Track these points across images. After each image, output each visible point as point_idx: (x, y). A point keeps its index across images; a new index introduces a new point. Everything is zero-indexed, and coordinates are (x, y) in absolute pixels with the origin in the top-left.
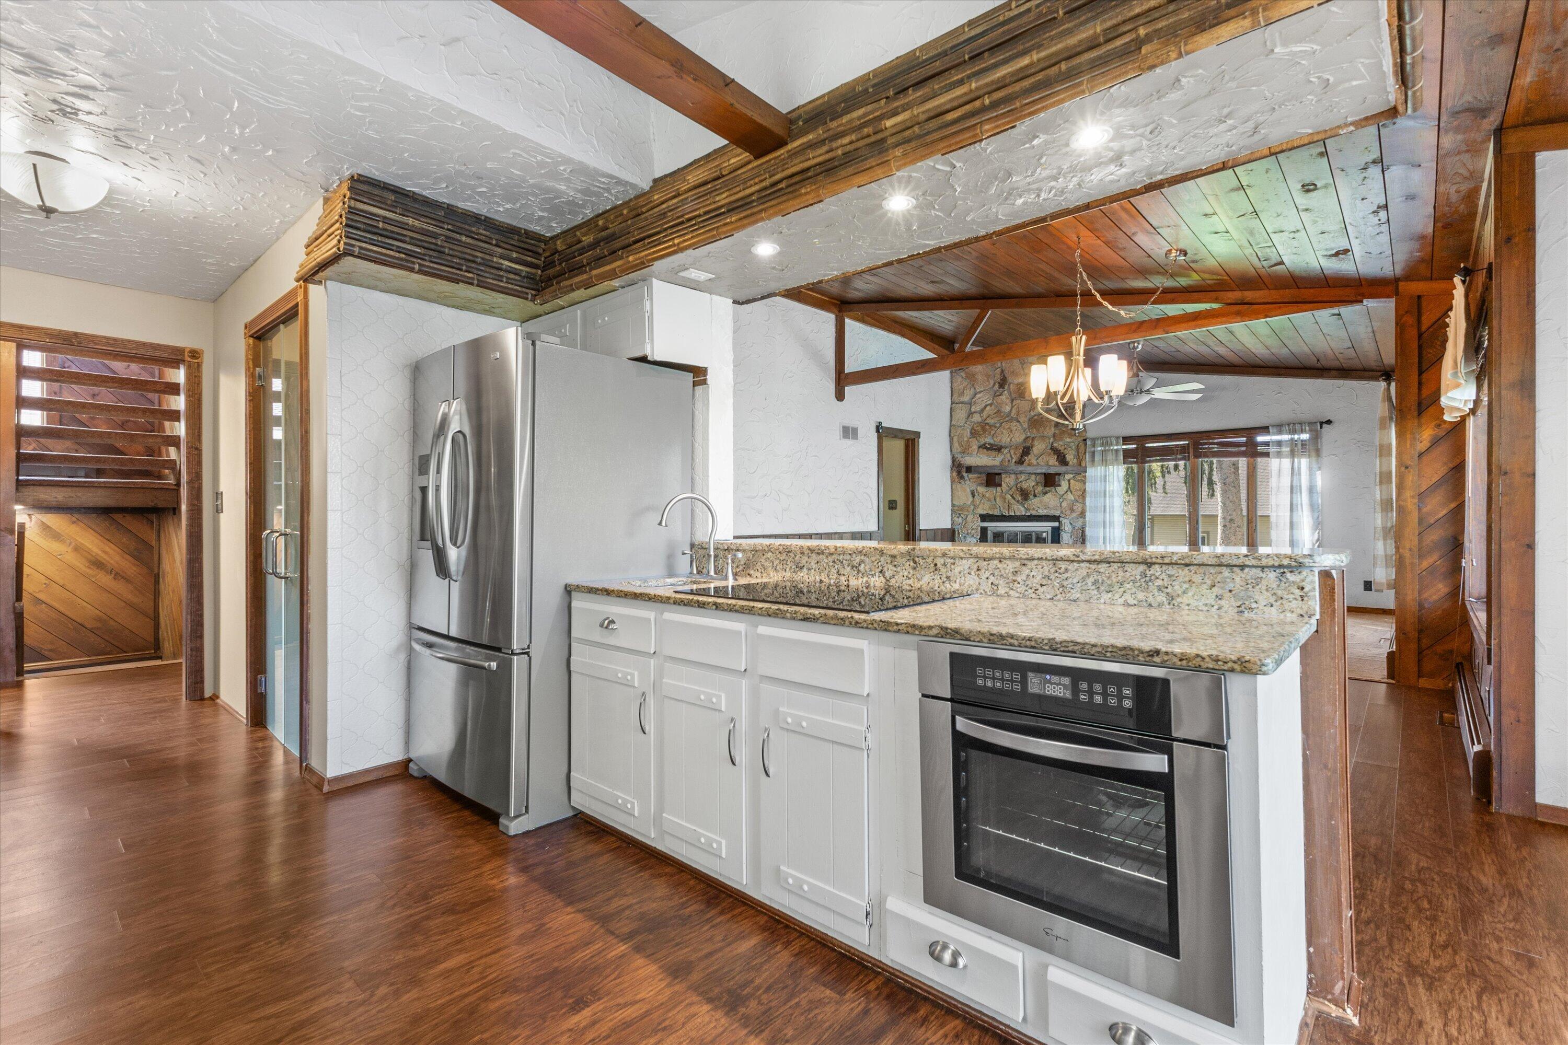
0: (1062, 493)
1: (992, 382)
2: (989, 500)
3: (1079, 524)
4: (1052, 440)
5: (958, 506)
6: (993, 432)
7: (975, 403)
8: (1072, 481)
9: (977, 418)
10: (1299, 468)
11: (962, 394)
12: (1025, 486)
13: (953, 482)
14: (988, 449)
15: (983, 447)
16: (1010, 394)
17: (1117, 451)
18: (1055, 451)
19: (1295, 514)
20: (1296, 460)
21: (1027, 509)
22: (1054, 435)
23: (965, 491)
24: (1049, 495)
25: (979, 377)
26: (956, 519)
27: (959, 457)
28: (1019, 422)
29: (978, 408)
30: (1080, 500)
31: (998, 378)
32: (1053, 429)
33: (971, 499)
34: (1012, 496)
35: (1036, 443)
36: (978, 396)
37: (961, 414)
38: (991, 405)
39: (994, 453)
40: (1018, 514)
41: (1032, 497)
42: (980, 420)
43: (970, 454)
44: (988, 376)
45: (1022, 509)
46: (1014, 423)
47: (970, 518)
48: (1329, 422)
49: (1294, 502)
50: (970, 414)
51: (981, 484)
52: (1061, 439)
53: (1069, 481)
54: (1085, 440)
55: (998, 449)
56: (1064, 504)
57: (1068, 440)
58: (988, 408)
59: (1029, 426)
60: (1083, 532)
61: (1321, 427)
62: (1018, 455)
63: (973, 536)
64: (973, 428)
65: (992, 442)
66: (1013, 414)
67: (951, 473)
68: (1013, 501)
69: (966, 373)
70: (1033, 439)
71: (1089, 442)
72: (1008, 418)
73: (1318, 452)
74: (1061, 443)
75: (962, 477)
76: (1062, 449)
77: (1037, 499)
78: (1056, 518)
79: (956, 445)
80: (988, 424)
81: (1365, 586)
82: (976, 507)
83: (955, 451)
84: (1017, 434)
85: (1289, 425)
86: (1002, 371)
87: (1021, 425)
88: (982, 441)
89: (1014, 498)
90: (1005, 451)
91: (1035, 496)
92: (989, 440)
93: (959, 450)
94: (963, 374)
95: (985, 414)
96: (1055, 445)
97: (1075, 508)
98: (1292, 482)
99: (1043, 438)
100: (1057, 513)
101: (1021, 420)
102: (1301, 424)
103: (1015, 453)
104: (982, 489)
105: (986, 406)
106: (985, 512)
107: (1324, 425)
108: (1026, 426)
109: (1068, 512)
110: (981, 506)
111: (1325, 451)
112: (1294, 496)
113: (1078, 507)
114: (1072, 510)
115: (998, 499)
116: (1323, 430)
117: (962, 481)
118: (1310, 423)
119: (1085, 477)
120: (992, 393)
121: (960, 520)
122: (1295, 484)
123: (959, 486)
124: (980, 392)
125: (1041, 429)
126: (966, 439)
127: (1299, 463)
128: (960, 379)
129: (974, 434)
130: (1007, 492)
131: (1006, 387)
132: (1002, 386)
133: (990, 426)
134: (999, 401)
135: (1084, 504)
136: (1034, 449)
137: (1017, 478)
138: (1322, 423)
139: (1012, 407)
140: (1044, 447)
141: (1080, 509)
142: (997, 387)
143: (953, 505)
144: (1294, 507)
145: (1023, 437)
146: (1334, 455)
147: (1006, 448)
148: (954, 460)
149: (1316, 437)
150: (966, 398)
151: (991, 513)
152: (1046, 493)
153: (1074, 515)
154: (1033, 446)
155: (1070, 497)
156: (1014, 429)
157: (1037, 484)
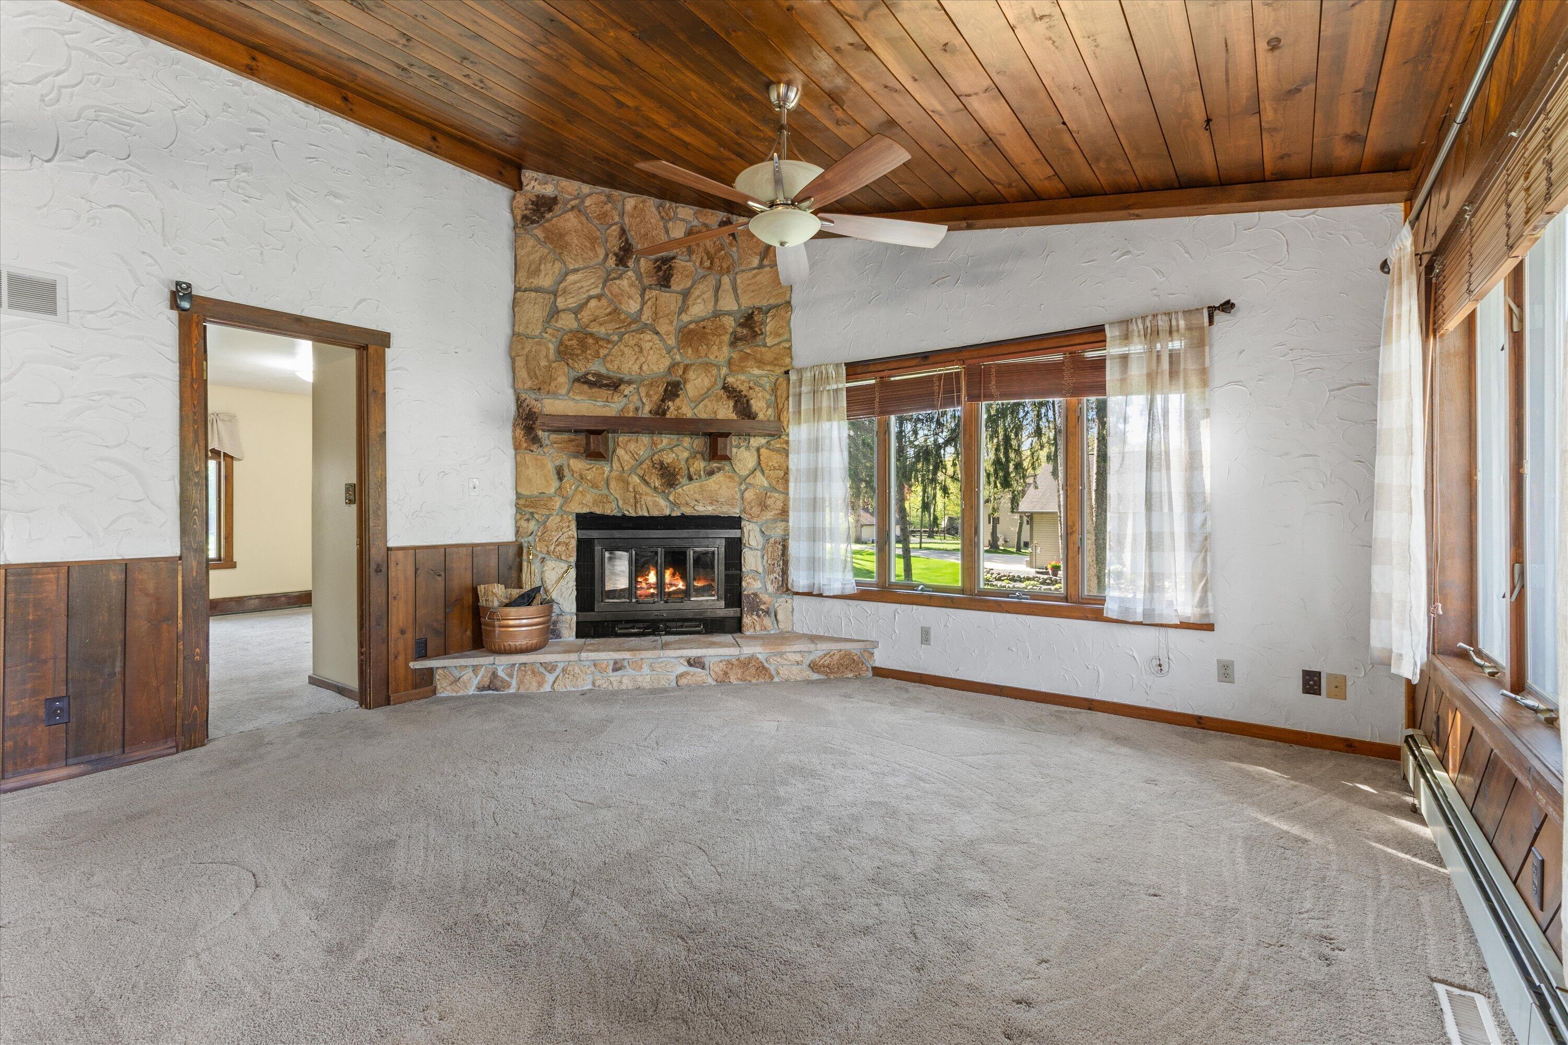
0: (744, 473)
1: (601, 253)
2: (595, 486)
3: (777, 532)
4: (724, 371)
5: (526, 498)
6: (603, 352)
7: (565, 291)
8: (763, 451)
9: (567, 322)
10: (1166, 413)
11: (536, 272)
12: (668, 458)
13: (517, 448)
14: (592, 384)
15: (585, 381)
16: (639, 277)
17: (836, 391)
18: (730, 392)
19: (1155, 515)
20: (1159, 398)
21: (674, 504)
22: (730, 363)
23: (542, 467)
24: (718, 477)
25: (574, 240)
26: (523, 524)
27: (530, 399)
28: (657, 333)
29: (572, 302)
30: (780, 487)
31: (615, 244)
32: (726, 349)
33: (555, 484)
34: (642, 478)
35: (691, 375)
36: (571, 278)
37: (535, 312)
38: (599, 297)
39: (605, 393)
40: (655, 513)
41: (684, 481)
42: (575, 325)
43: (554, 395)
44: (593, 241)
45: (663, 503)
46: (648, 336)
47: (554, 521)
48: (1227, 306)
49: (1155, 489)
50: (555, 313)
51: (576, 455)
52: (742, 370)
53: (758, 450)
54: (787, 372)
55: (615, 385)
56: (749, 495)
57: (756, 371)
58: (593, 303)
59: (678, 343)
60: (785, 548)
61: (1211, 322)
62: (656, 398)
63: (559, 558)
64: (561, 343)
65: (603, 371)
66: (646, 317)
67: (514, 431)
68: (643, 488)
69: (546, 230)
70: (686, 368)
71: (793, 377)
72: (634, 325)
73: (1204, 374)
74: (743, 378)
75: (536, 440)
76: (744, 388)
77: (695, 485)
78: (735, 522)
79: (523, 374)
80: (592, 335)
81: (1305, 683)
82: (566, 500)
83: (520, 385)
84: (653, 357)
85: (1144, 318)
86: (623, 232)
87: (662, 339)
88: (581, 367)
89: (647, 483)
90: (628, 390)
91: (690, 478)
92: (596, 367)
93: (529, 384)
94: (539, 232)
95: (585, 315)
96: (730, 380)
97: (769, 502)
98: (1149, 444)
99: (707, 366)
100: (735, 512)
101: (663, 328)
102: (1169, 314)
103: (648, 395)
104: (578, 465)
105: (590, 298)
106: (585, 510)
107: (1219, 316)
108: (672, 342)
109: (756, 510)
110: (578, 497)
111: (1218, 375)
112: (1155, 475)
113: (775, 501)
114: (764, 507)
115: (613, 484)
116: (1215, 327)
117: (534, 447)
118: (1187, 313)
119: (787, 442)
120: (602, 273)
121: (532, 525)
122: (1155, 449)
123: (529, 457)
124: (576, 271)
125: (703, 349)
126: (544, 363)
127: (1166, 401)
128: (531, 242)
129: (564, 353)
130: (633, 470)
131: (631, 264)
132: (622, 261)
133: (597, 339)
134: (616, 290)
135: (787, 494)
136: (689, 387)
137: (654, 443)
138: (1212, 310)
139: (643, 303)
140: (707, 382)
141: (779, 504)
142: (611, 262)
143: (519, 496)
144: (1155, 500)
145: (667, 362)
146: (1236, 382)
147: (630, 383)
148: (519, 403)
149: (1200, 343)
150: (545, 281)
151: (598, 511)
152: (711, 473)
153: (769, 515)
154: (686, 381)
155: (760, 480)
156: (647, 346)
157: (693, 456)
